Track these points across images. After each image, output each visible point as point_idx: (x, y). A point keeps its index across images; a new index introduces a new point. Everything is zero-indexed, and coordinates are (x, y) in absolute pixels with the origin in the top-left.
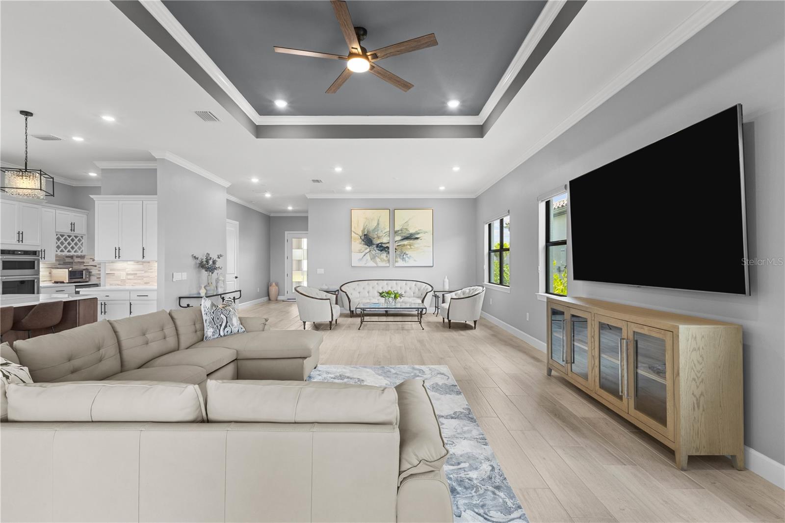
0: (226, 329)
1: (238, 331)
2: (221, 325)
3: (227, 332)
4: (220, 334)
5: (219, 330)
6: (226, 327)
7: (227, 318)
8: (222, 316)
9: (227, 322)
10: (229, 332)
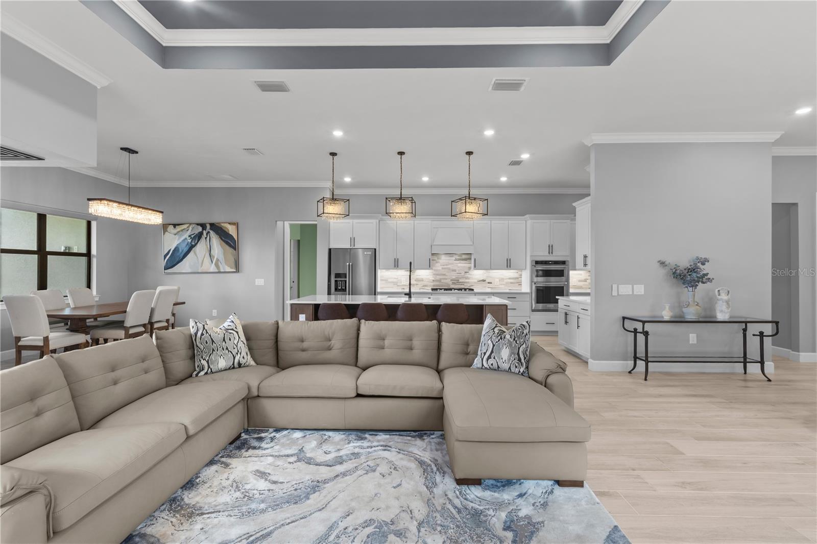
0: (491, 361)
1: (510, 368)
2: (485, 353)
3: (492, 365)
4: (483, 365)
5: (482, 360)
6: (489, 357)
7: (494, 346)
8: (490, 342)
9: (492, 352)
10: (495, 366)
